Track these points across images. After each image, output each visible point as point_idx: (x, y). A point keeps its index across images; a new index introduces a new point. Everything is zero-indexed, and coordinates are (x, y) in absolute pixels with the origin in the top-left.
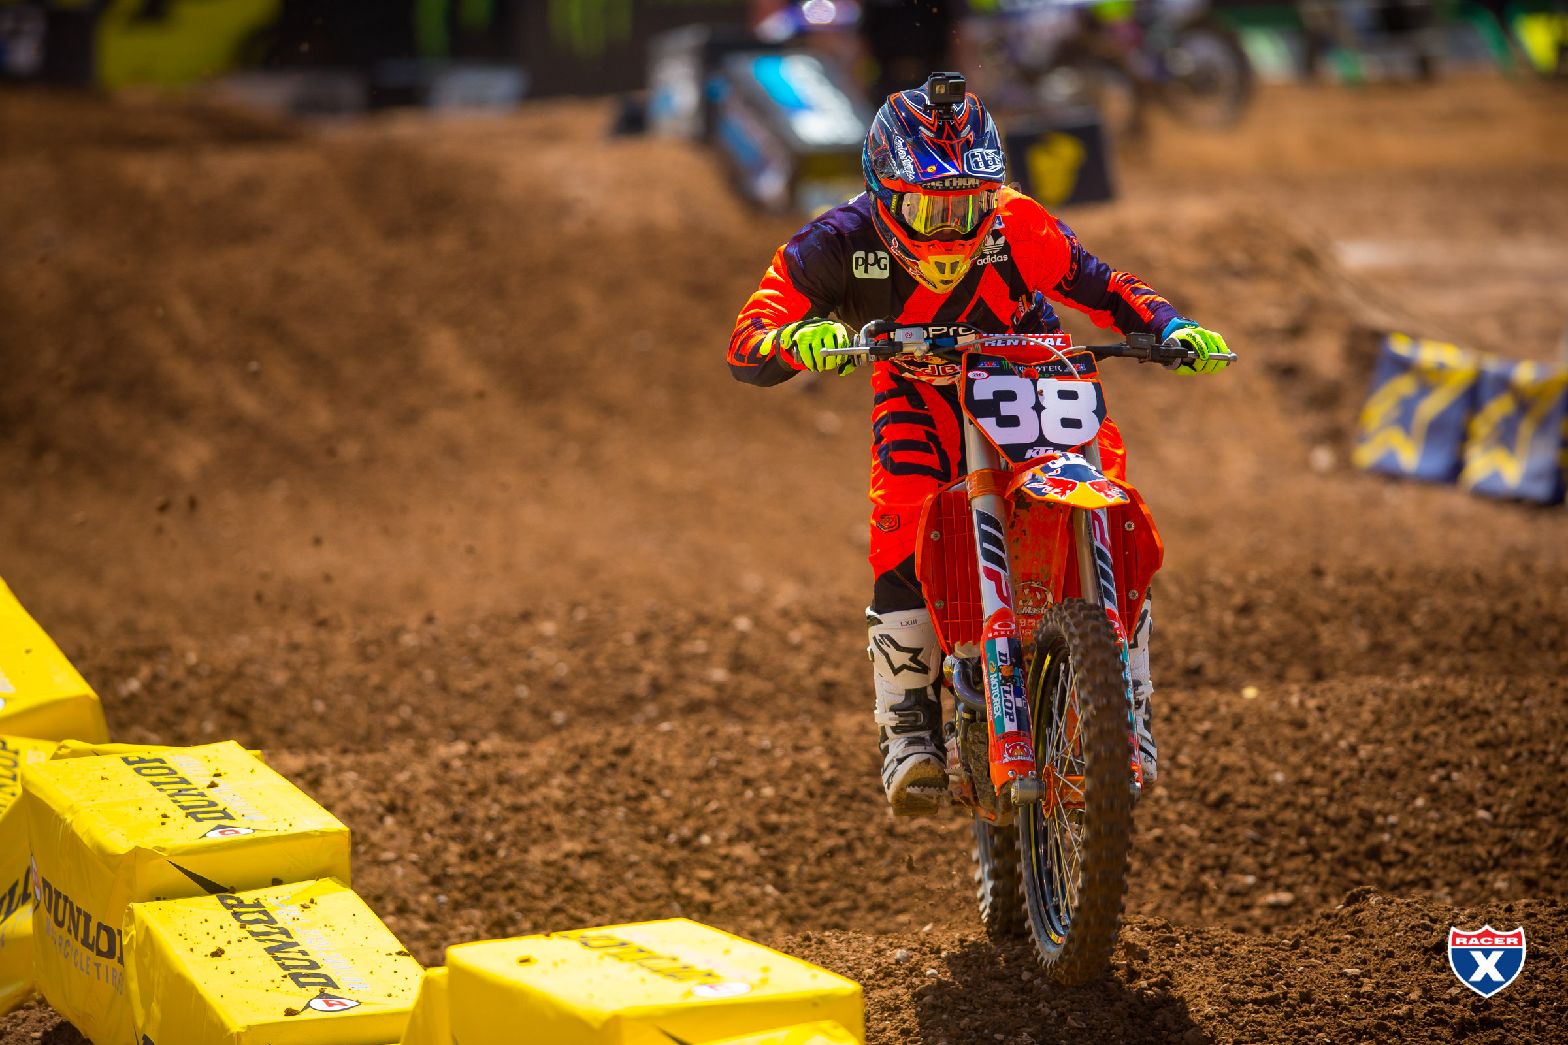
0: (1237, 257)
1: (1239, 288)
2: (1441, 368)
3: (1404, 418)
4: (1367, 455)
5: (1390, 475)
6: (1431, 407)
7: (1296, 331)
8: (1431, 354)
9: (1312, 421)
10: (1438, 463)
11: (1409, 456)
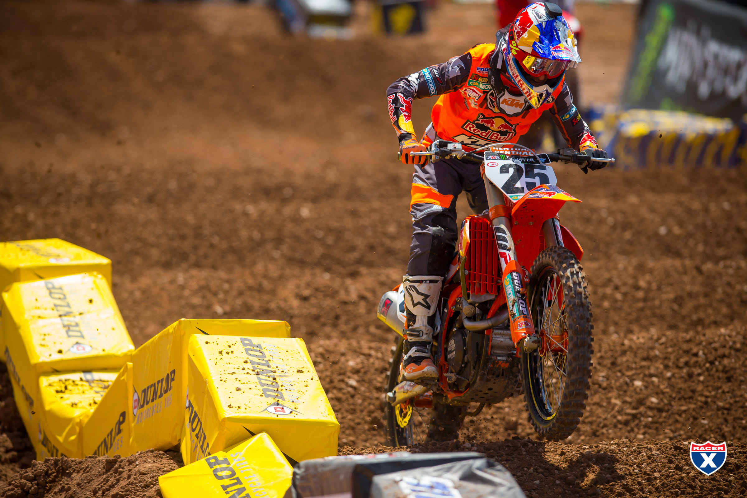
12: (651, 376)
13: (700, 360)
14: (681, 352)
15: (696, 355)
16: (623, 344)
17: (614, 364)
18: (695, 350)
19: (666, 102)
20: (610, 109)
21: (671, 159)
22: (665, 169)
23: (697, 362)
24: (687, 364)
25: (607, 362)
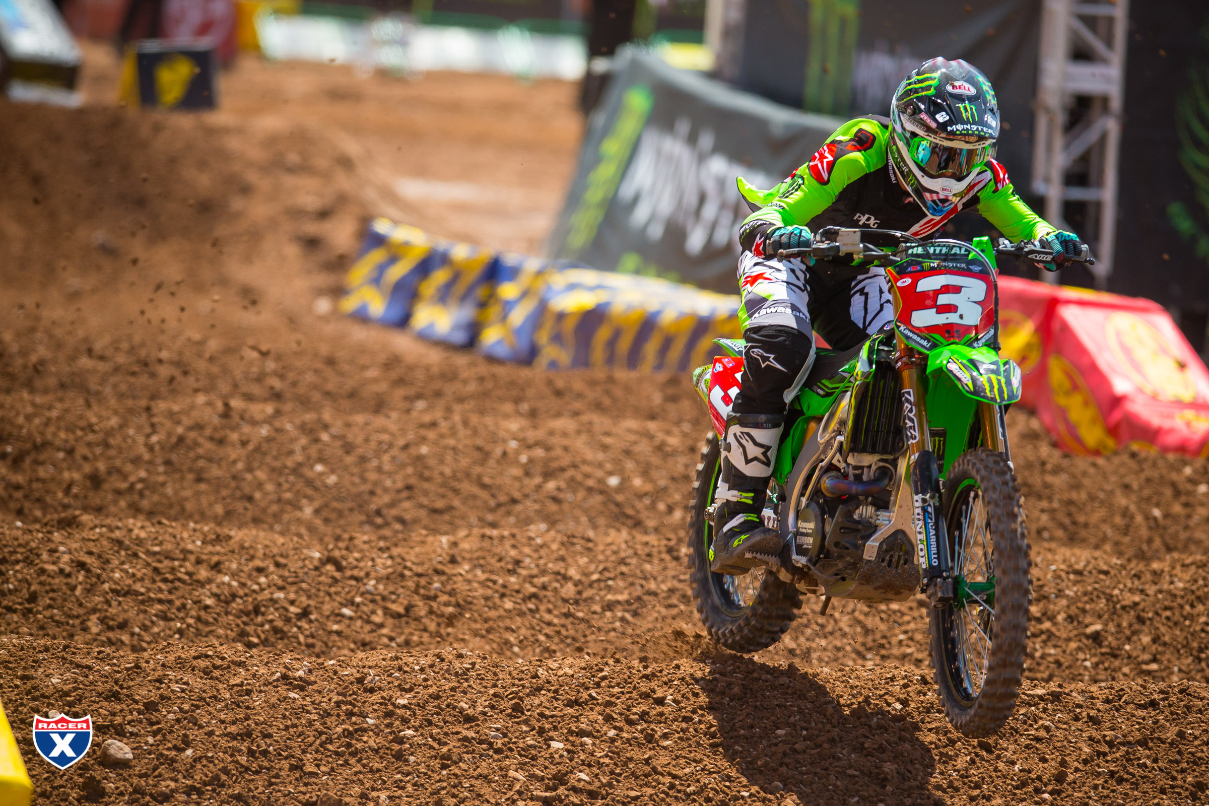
0: (293, 158)
1: (290, 181)
2: (406, 245)
3: (376, 280)
4: (350, 304)
5: (361, 317)
6: (397, 272)
7: (324, 214)
8: (399, 234)
9: (323, 279)
10: (396, 313)
11: (377, 306)
12: (582, 733)
13: (666, 710)
14: (635, 695)
15: (661, 702)
16: (536, 676)
17: (517, 708)
18: (659, 694)
19: (631, 260)
20: (532, 264)
21: (634, 359)
22: (622, 374)
23: (661, 714)
24: (643, 716)
25: (507, 704)
